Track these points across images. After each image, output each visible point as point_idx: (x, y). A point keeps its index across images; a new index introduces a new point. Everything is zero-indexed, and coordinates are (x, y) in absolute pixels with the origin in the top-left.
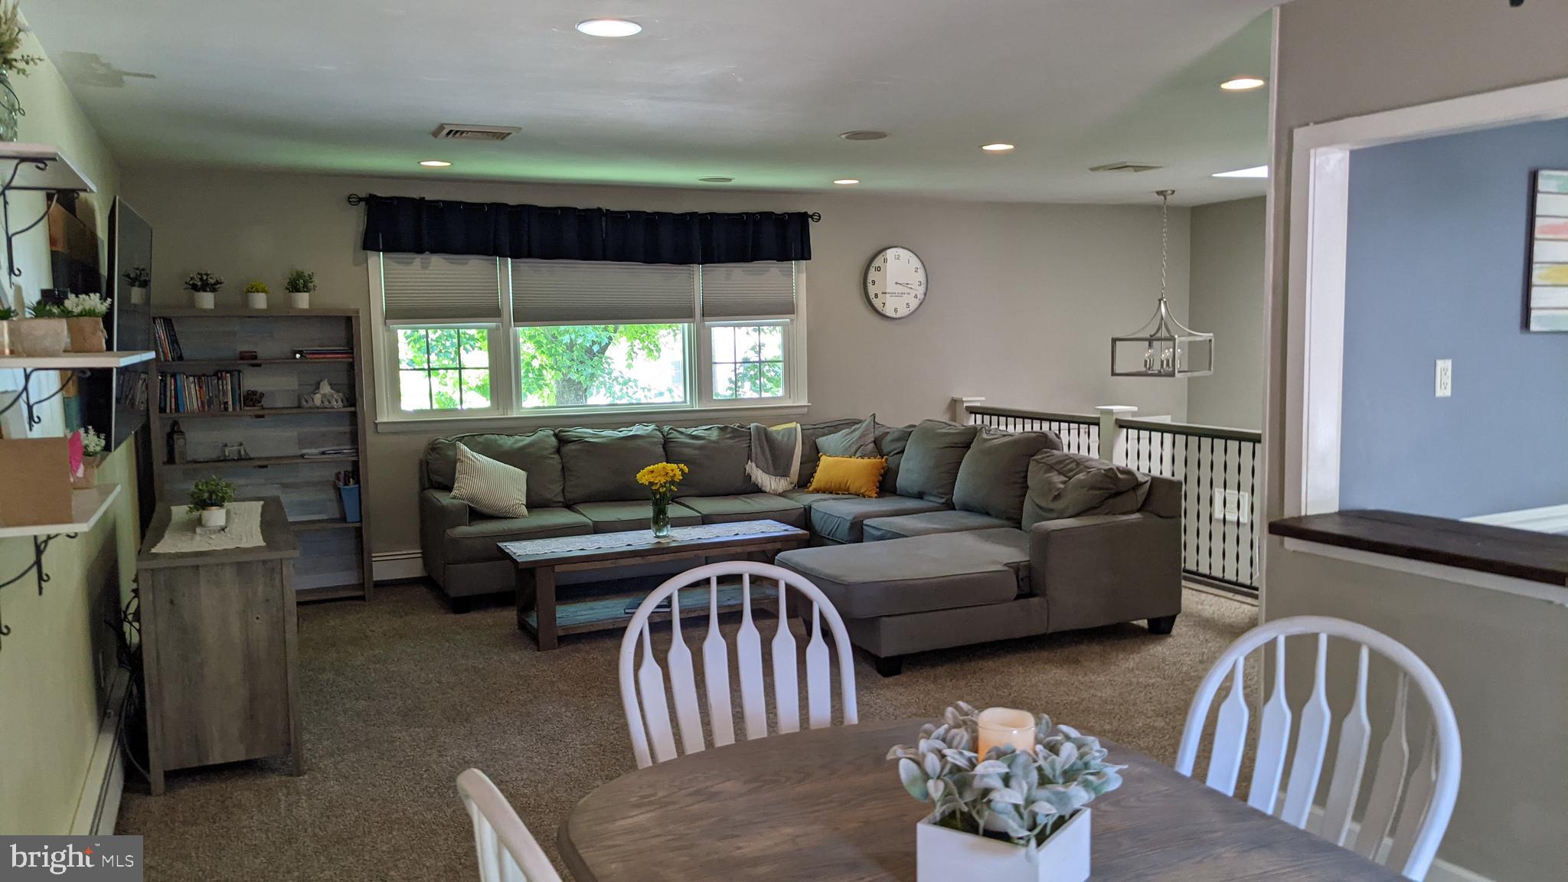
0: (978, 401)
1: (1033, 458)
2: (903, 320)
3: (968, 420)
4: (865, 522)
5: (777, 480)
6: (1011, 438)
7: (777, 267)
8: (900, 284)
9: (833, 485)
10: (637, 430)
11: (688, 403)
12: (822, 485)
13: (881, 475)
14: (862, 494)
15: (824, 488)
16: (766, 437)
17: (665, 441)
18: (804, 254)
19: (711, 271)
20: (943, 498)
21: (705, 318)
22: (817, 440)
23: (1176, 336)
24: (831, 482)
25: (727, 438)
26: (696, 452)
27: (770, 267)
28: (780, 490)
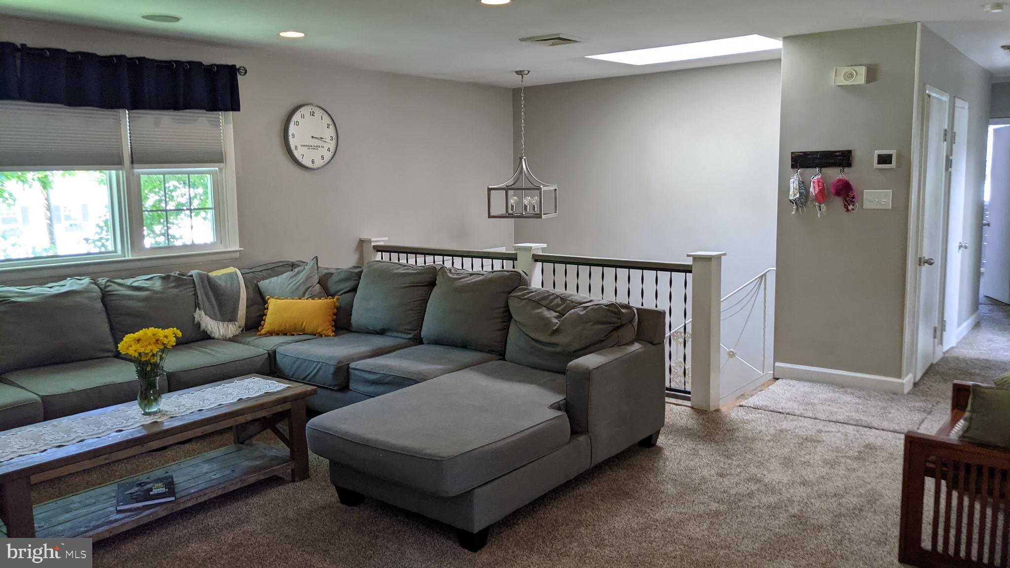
0: (381, 241)
1: (513, 294)
2: (318, 171)
3: (375, 256)
4: (352, 365)
5: (225, 325)
6: (481, 278)
7: (206, 117)
8: (316, 138)
9: (287, 326)
10: (69, 285)
11: (119, 252)
12: (276, 327)
13: (334, 314)
14: (319, 333)
15: (278, 330)
16: (210, 283)
17: (103, 294)
18: (234, 106)
19: (140, 117)
20: (410, 334)
21: (135, 165)
22: (259, 284)
23: (541, 186)
24: (285, 325)
25: (171, 288)
26: (141, 304)
27: (199, 117)
28: (230, 335)
